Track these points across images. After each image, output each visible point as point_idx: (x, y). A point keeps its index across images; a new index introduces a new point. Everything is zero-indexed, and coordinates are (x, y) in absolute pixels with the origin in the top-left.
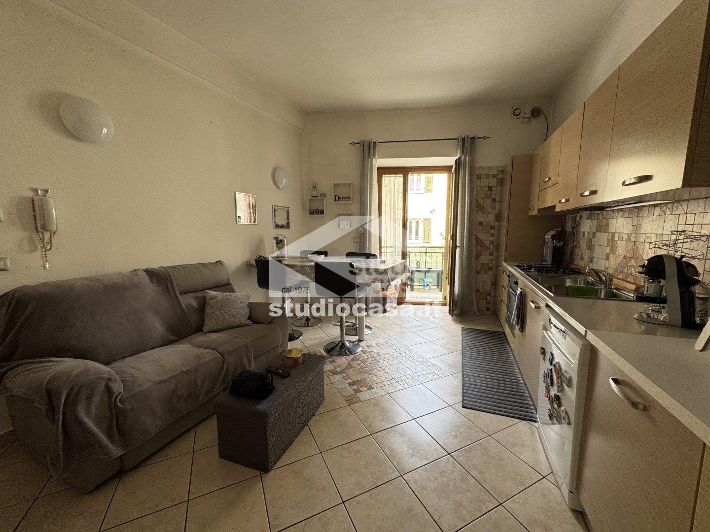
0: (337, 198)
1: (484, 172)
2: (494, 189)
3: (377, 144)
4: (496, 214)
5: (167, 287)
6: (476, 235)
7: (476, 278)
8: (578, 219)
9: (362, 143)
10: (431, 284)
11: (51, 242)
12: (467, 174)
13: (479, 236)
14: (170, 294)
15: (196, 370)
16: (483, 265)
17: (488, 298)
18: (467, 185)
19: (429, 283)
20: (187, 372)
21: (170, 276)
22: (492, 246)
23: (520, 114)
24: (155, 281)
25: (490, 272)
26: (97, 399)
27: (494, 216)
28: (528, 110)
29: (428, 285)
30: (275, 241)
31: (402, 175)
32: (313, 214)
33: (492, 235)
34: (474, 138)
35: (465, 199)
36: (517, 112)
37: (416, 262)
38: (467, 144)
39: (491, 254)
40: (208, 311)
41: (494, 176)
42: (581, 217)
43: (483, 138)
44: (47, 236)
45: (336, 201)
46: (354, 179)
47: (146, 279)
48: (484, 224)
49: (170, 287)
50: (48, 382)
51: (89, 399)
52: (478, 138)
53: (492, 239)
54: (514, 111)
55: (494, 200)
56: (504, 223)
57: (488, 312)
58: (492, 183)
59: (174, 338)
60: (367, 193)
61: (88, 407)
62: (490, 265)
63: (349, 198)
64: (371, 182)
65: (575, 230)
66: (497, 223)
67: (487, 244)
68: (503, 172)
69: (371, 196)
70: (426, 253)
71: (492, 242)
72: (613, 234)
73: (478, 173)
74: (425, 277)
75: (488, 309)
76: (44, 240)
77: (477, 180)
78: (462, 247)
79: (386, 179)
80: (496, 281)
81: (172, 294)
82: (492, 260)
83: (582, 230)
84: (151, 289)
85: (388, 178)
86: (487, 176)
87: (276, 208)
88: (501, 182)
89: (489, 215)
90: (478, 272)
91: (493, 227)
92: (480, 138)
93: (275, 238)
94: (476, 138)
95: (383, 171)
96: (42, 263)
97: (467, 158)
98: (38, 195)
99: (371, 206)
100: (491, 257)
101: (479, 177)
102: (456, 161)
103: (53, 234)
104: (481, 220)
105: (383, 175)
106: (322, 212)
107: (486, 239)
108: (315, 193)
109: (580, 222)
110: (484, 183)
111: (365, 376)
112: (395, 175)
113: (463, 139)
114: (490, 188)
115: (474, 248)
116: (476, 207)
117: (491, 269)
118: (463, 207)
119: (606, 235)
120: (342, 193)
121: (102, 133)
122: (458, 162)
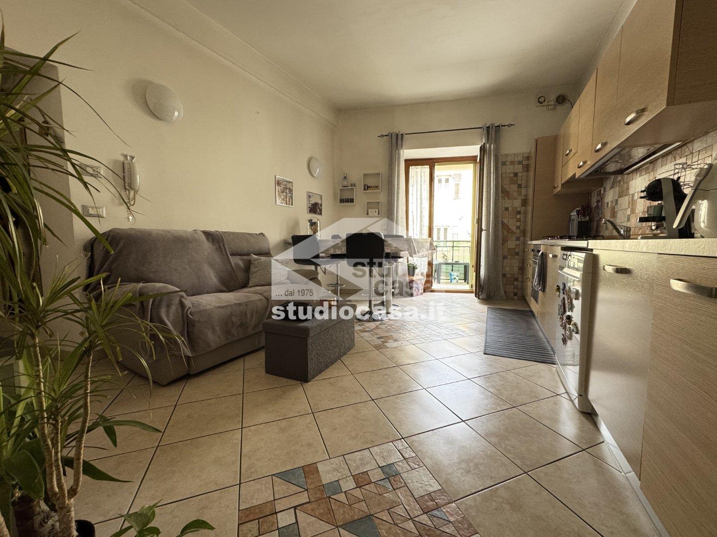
0: (367, 188)
1: (509, 159)
2: (519, 175)
3: (405, 136)
4: (522, 200)
5: (220, 247)
6: (502, 221)
7: (503, 262)
8: (602, 192)
9: (390, 136)
10: (458, 277)
11: (134, 198)
12: (492, 161)
13: (505, 221)
14: (222, 253)
15: (247, 305)
16: (510, 249)
17: (516, 283)
18: (492, 171)
19: (456, 277)
20: (240, 304)
21: (222, 238)
22: (518, 231)
23: (544, 101)
24: (210, 240)
25: (517, 257)
26: (173, 308)
27: (520, 201)
28: (553, 97)
29: (455, 279)
30: (309, 224)
31: (428, 166)
32: (343, 202)
33: (519, 220)
34: (499, 126)
35: (490, 185)
36: (542, 100)
37: (443, 255)
38: (492, 132)
39: (518, 239)
40: (253, 269)
41: (520, 163)
42: (605, 188)
43: (507, 126)
44: (132, 193)
45: (365, 190)
46: (383, 169)
47: (203, 238)
48: (510, 209)
49: (222, 247)
50: (140, 288)
51: (168, 306)
52: (502, 126)
53: (518, 224)
54: (539, 98)
55: (520, 186)
56: (530, 209)
57: (516, 298)
58: (519, 168)
59: (225, 289)
60: (394, 181)
61: (168, 312)
62: (517, 250)
63: (377, 187)
64: (399, 171)
65: (600, 204)
66: (523, 208)
67: (514, 228)
68: (528, 158)
69: (398, 185)
70: (453, 247)
71: (518, 227)
72: (633, 195)
73: (504, 160)
74: (452, 271)
75: (515, 294)
76: (129, 196)
77: (503, 166)
78: (488, 230)
79: (413, 170)
80: (523, 266)
81: (224, 253)
82: (519, 245)
83: (606, 201)
84: (207, 246)
85: (415, 169)
86: (512, 163)
87: (310, 194)
88: (527, 168)
89: (515, 201)
90: (505, 257)
91: (519, 213)
92: (505, 126)
93: (309, 221)
94: (501, 126)
95: (410, 163)
96: (127, 216)
97: (492, 145)
98: (127, 160)
99: (398, 193)
100: (518, 242)
101: (504, 163)
102: (481, 147)
103: (136, 192)
104: (507, 206)
105: (411, 167)
106: (352, 201)
107: (512, 224)
108: (346, 183)
109: (604, 194)
110: (510, 169)
111: (392, 334)
112: (421, 167)
113: (488, 127)
114: (516, 175)
115: (500, 233)
116: (502, 193)
117: (517, 254)
118: (489, 192)
119: (627, 198)
120: (371, 182)
121: (174, 115)
122: (483, 149)
